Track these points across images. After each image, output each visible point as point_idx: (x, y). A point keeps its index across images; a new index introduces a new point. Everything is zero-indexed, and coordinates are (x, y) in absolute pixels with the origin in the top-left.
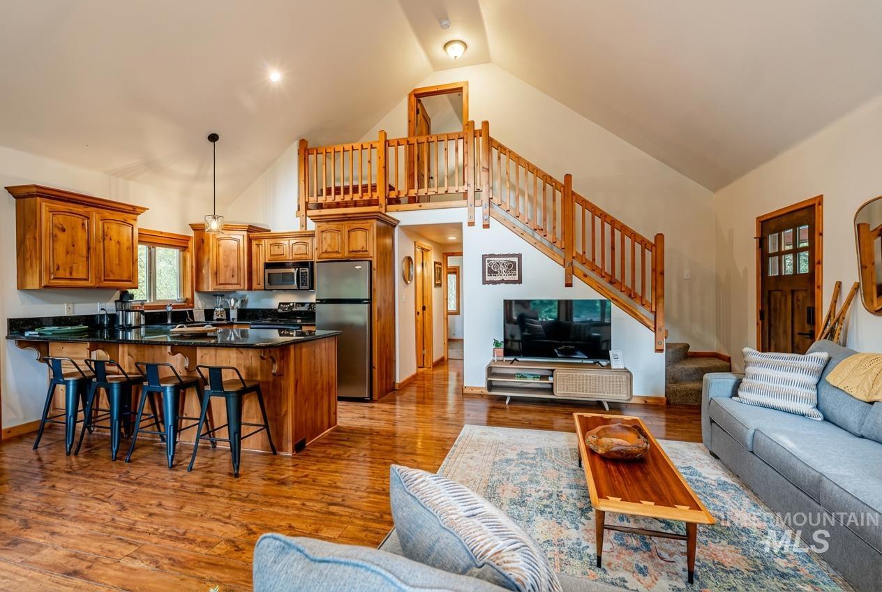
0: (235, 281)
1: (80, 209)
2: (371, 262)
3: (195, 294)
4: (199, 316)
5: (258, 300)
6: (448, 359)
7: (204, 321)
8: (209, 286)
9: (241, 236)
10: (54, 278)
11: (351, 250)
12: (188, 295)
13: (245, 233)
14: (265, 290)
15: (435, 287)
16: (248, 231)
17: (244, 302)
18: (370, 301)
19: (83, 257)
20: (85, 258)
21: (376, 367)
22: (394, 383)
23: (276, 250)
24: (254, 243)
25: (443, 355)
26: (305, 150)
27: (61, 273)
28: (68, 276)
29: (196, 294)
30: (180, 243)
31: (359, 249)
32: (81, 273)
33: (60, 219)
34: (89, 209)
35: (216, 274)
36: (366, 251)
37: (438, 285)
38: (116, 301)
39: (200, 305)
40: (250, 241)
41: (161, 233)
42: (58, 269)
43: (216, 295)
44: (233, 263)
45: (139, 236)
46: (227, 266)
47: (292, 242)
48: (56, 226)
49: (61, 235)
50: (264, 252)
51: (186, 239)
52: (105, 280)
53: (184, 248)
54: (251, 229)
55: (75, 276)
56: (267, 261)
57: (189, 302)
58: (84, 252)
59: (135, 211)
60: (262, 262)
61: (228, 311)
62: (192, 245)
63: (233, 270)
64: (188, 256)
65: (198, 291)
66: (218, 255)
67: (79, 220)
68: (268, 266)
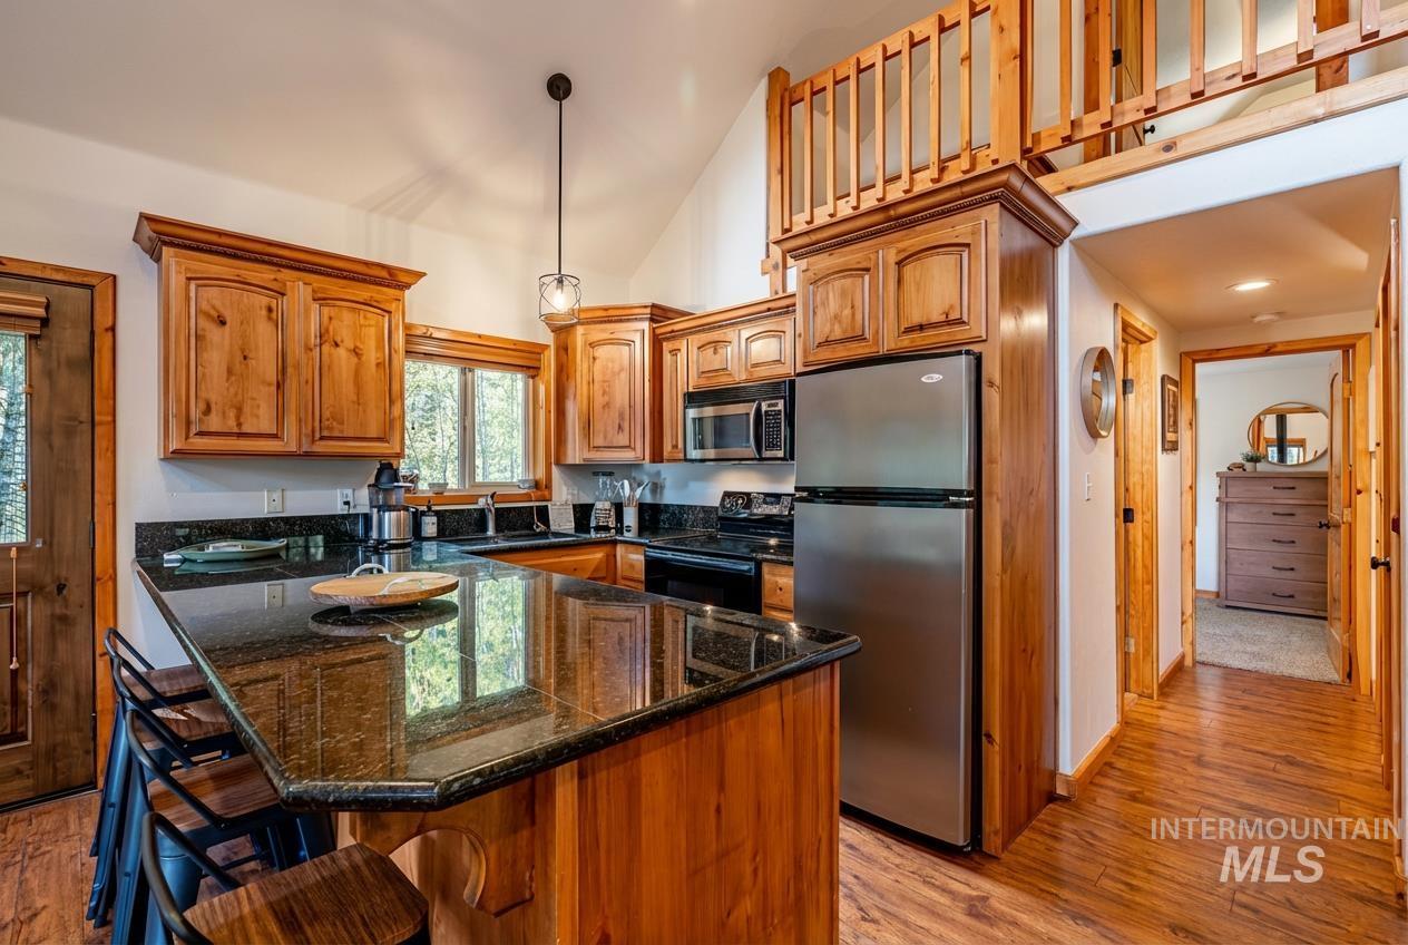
0: (623, 439)
1: (263, 274)
2: (979, 359)
3: (554, 469)
4: (563, 521)
5: (682, 485)
6: (1195, 663)
7: (572, 532)
8: (575, 453)
9: (638, 333)
10: (201, 434)
11: (904, 325)
12: (541, 474)
13: (645, 325)
14: (686, 460)
15: (1164, 449)
16: (652, 320)
17: (656, 488)
18: (975, 498)
19: (270, 384)
20: (274, 388)
21: (997, 737)
22: (1053, 774)
23: (712, 360)
24: (667, 346)
25: (1181, 650)
26: (785, 96)
27: (214, 423)
28: (231, 425)
29: (555, 471)
30: (524, 359)
31: (936, 317)
32: (263, 420)
33: (213, 295)
34: (286, 274)
35: (588, 427)
36: (960, 322)
37: (1171, 447)
38: (369, 486)
39: (563, 497)
40: (657, 343)
41: (480, 336)
42: (208, 411)
43: (596, 474)
44: (620, 397)
45: (407, 342)
46: (607, 406)
47: (746, 334)
48: (201, 311)
49: (214, 334)
50: (687, 366)
51: (535, 350)
52: (322, 438)
53: (532, 371)
54: (659, 314)
55: (247, 428)
56: (691, 390)
57: (542, 487)
58: (271, 374)
59: (395, 280)
60: (682, 389)
61: (619, 508)
62: (549, 360)
63: (621, 416)
64: (542, 389)
65: (558, 463)
66: (591, 382)
67: (262, 300)
68: (693, 399)
